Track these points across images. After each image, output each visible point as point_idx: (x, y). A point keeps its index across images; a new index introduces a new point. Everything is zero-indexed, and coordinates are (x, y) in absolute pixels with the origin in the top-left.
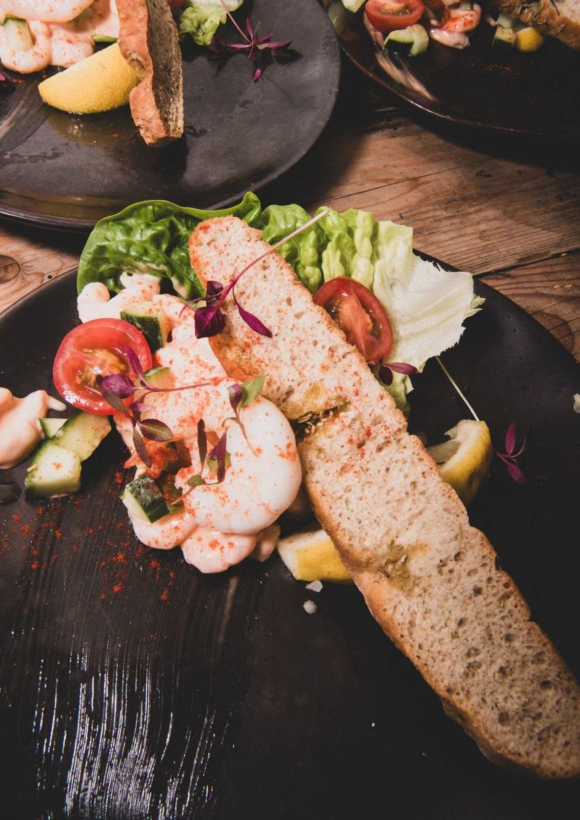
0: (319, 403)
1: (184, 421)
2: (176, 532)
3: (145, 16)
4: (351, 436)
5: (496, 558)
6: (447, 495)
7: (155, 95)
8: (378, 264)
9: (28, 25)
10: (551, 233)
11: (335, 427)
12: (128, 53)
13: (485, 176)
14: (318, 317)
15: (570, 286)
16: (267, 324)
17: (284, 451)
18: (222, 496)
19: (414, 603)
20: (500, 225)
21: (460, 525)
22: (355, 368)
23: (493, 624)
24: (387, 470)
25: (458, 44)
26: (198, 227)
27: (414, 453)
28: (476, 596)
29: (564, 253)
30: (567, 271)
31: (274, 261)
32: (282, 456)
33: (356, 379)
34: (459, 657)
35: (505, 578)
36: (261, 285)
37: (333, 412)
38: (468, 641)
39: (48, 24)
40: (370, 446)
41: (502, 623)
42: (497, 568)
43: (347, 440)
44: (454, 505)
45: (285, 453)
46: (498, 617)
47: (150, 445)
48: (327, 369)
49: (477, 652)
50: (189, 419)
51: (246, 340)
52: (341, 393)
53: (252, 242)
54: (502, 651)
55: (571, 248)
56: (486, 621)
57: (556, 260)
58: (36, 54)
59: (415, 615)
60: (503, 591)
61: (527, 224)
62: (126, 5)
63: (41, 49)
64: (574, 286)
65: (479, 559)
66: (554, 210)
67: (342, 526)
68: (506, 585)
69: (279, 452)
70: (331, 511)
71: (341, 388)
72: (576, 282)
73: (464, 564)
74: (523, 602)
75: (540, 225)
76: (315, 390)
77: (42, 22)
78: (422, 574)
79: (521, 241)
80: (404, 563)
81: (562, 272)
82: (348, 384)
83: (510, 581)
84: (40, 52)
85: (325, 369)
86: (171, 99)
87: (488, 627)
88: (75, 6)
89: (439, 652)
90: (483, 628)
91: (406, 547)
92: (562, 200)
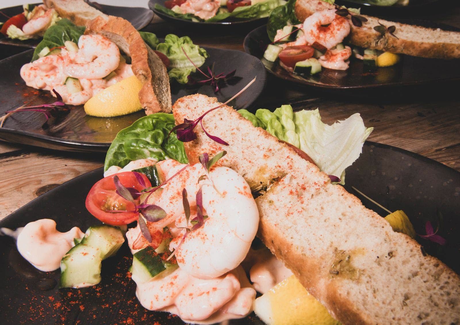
0: (266, 177)
1: (173, 198)
2: (172, 286)
3: (146, 52)
4: (291, 190)
5: (421, 248)
6: (371, 216)
7: (153, 88)
8: (301, 134)
9: (80, 82)
10: (430, 140)
11: (279, 188)
12: (137, 71)
13: (376, 121)
14: (258, 133)
15: (454, 163)
16: (225, 140)
17: (242, 190)
18: (202, 236)
19: (363, 287)
20: (392, 141)
21: (386, 232)
22: (287, 154)
23: (435, 294)
24: (322, 208)
25: (342, 68)
26: (178, 101)
27: (339, 195)
28: (413, 277)
29: (444, 148)
30: (449, 156)
31: (226, 110)
32: (240, 193)
33: (289, 160)
34: (412, 319)
35: (434, 261)
36: (219, 123)
37: (276, 180)
38: (416, 307)
39: (90, 80)
40: (306, 195)
41: (442, 292)
42: (425, 255)
43: (289, 193)
44: (377, 220)
45: (243, 192)
46: (438, 288)
47: (151, 228)
48: (268, 158)
49: (427, 315)
50: (177, 195)
51: (212, 149)
52: (280, 169)
53: (211, 104)
54: (449, 312)
55: (448, 145)
56: (428, 293)
57: (438, 152)
58: (83, 94)
59: (366, 297)
60: (434, 270)
61: (411, 138)
62: (135, 50)
63: (86, 92)
64: (456, 163)
65: (408, 252)
66: (429, 130)
67: (294, 244)
68: (437, 266)
69: (238, 191)
70: (285, 236)
71: (280, 167)
72: (458, 161)
73: (397, 257)
74: (454, 274)
75: (421, 138)
76: (262, 170)
77: (88, 79)
78: (365, 267)
79: (411, 146)
80: (348, 262)
81: (445, 157)
82: (284, 164)
83: (438, 262)
84: (86, 93)
85: (267, 157)
86: (163, 94)
87: (431, 297)
88: (107, 69)
89: (394, 319)
90: (427, 297)
91: (347, 252)
92: (434, 126)
